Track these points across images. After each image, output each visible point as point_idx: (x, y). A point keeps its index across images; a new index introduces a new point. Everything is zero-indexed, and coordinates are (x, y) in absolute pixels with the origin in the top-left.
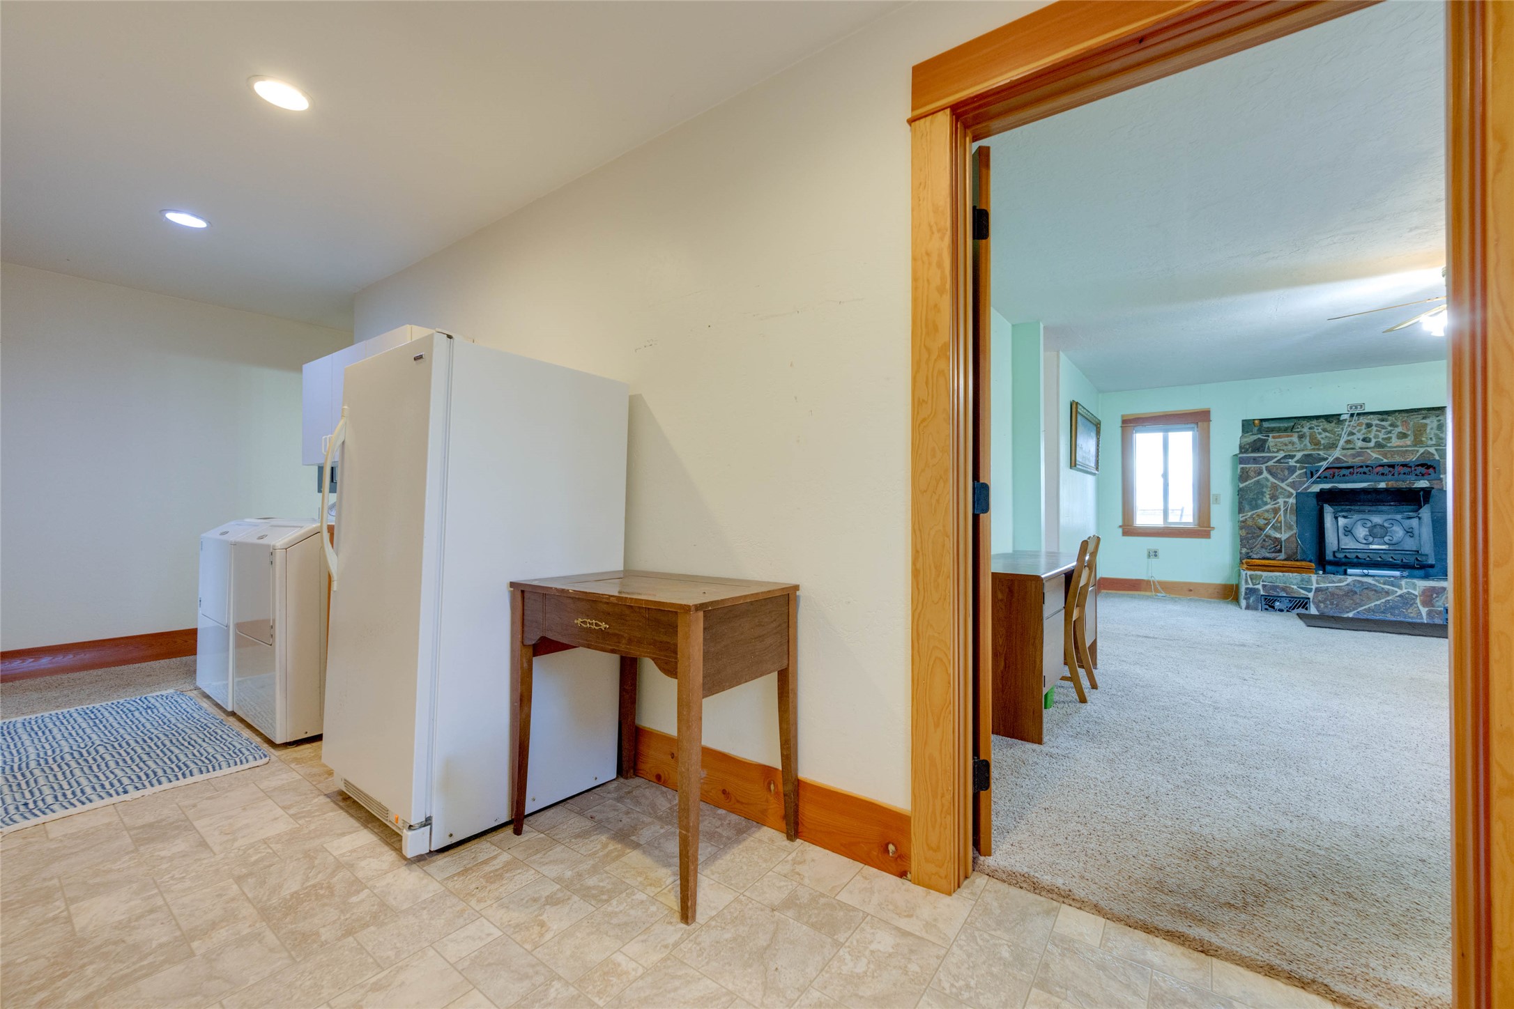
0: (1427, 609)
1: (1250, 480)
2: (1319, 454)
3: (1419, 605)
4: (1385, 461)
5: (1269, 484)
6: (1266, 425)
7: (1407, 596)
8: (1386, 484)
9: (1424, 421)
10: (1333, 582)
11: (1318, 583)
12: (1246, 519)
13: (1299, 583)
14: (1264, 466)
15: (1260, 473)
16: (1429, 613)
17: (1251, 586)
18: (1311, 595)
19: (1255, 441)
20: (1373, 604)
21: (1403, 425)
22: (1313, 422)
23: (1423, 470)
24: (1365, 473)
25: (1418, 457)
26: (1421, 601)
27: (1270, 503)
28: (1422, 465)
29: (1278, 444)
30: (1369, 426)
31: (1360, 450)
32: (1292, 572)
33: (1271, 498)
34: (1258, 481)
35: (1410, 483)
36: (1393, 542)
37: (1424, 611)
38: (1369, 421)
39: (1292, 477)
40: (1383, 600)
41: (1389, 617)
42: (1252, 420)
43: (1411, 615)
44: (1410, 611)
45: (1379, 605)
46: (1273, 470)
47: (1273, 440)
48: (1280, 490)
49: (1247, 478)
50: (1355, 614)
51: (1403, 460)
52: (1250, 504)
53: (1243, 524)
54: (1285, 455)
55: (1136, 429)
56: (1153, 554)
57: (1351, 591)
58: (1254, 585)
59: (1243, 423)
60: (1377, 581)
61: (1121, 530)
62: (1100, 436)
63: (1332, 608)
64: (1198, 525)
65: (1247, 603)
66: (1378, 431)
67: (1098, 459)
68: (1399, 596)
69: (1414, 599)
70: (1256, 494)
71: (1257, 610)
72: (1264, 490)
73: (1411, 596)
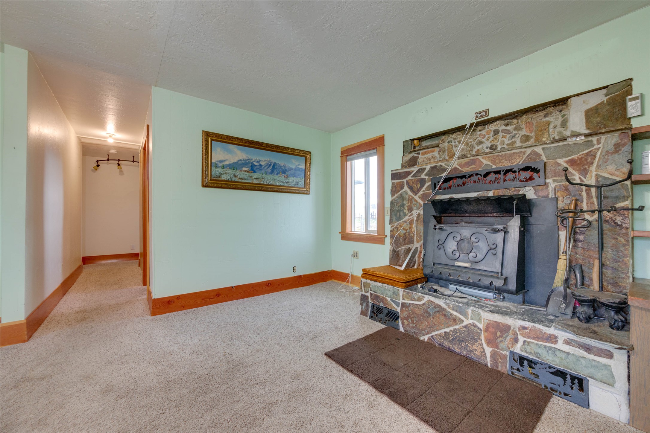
0: (491, 349)
1: (397, 194)
2: (441, 166)
3: (483, 342)
4: (494, 167)
5: (407, 197)
6: (425, 144)
7: (472, 328)
8: (494, 193)
9: (547, 119)
10: (414, 300)
11: (403, 299)
12: (393, 229)
13: (392, 296)
14: (405, 180)
15: (402, 188)
16: (494, 355)
17: (363, 293)
18: (399, 309)
19: (410, 159)
20: (443, 331)
21: (527, 127)
22: (453, 136)
23: (527, 174)
24: (475, 182)
25: (524, 160)
26: (485, 337)
27: (407, 215)
28: (526, 169)
29: (425, 159)
31: (472, 158)
32: (389, 284)
33: (408, 210)
34: (401, 194)
35: (515, 190)
36: (477, 259)
37: (488, 350)
38: (496, 128)
39: (421, 191)
40: (452, 328)
41: (457, 350)
42: (411, 140)
43: (476, 353)
44: (475, 347)
45: (448, 333)
46: (411, 184)
47: (422, 156)
48: (414, 202)
49: (395, 191)
50: (429, 338)
51: (510, 164)
52: (396, 215)
53: (392, 233)
54: (419, 169)
55: (348, 158)
56: (355, 255)
57: (427, 312)
58: (366, 292)
59: (404, 143)
60: (447, 304)
61: (340, 235)
62: (310, 164)
63: (413, 327)
64: (378, 233)
65: (362, 308)
66: (503, 137)
67: (309, 182)
68: (466, 327)
69: (479, 334)
70: (400, 206)
71: (367, 316)
72: (404, 203)
73: (476, 329)
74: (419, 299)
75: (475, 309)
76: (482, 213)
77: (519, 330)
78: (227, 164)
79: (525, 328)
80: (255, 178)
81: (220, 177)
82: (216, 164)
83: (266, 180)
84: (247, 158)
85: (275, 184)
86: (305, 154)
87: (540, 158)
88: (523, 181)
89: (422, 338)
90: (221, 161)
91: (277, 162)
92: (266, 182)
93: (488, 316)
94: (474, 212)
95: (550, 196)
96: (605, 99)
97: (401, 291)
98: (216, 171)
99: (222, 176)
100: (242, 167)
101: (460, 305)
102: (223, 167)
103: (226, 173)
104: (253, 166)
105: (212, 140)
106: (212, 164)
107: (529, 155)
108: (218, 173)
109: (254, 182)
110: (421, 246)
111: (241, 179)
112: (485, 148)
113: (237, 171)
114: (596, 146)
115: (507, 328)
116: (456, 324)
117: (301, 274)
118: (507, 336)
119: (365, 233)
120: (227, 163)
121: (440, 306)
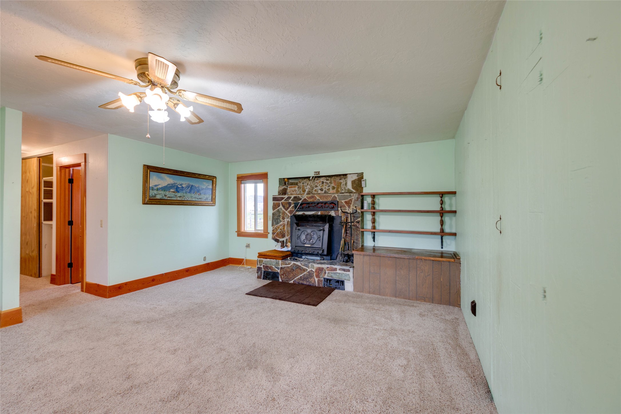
0: (317, 279)
1: (276, 209)
2: (299, 197)
3: (315, 277)
4: (321, 200)
5: (282, 211)
6: (290, 181)
7: (311, 272)
8: (320, 213)
9: (341, 181)
10: (287, 264)
11: (281, 265)
12: (274, 229)
13: (275, 265)
14: (280, 202)
15: (279, 206)
16: (318, 280)
17: (259, 266)
18: (279, 271)
19: (283, 189)
20: (299, 276)
21: (334, 183)
22: (305, 180)
23: (332, 206)
24: (314, 207)
25: (331, 199)
26: (315, 275)
27: (282, 221)
28: (332, 203)
29: (291, 191)
30: (323, 183)
31: (312, 195)
32: (273, 259)
33: (282, 219)
34: (278, 210)
35: (328, 212)
36: (313, 243)
37: (316, 279)
38: (323, 180)
39: (289, 208)
40: (303, 274)
41: (305, 283)
42: (283, 178)
43: (312, 282)
44: (312, 280)
45: (302, 276)
46: (284, 204)
47: (289, 189)
48: (285, 215)
49: (275, 208)
50: (294, 281)
51: (326, 200)
52: (275, 221)
53: (273, 232)
54: (288, 197)
55: (242, 182)
56: (248, 246)
57: (292, 269)
58: (260, 265)
59: (280, 180)
60: (301, 264)
61: (236, 233)
62: (216, 185)
63: (286, 278)
64: (264, 232)
65: (258, 275)
66: (326, 185)
67: (215, 198)
68: (308, 272)
69: (313, 274)
70: (278, 216)
71: (261, 278)
72: (280, 214)
73: (312, 272)
74: (289, 264)
75: (312, 264)
76: (316, 221)
77: (327, 269)
78: (160, 188)
79: (328, 268)
80: (179, 197)
81: (155, 197)
82: (153, 188)
83: (186, 197)
84: (173, 183)
85: (192, 200)
86: (213, 178)
87: (336, 199)
88: (331, 208)
89: (290, 282)
90: (156, 186)
91: (193, 184)
92: (186, 199)
93: (316, 266)
94: (312, 221)
95: (340, 215)
96: (357, 178)
97: (280, 261)
98: (152, 193)
99: (157, 196)
100: (170, 189)
101: (306, 263)
102: (158, 190)
103: (159, 194)
104: (177, 188)
105: (150, 171)
106: (150, 188)
107: (333, 197)
108: (153, 194)
109: (178, 199)
110: (289, 238)
111: (169, 197)
112: (318, 189)
113: (167, 192)
114: (352, 197)
115: (323, 268)
116: (305, 272)
117: (209, 262)
118: (322, 272)
119: (254, 232)
120: (160, 186)
121: (298, 265)
